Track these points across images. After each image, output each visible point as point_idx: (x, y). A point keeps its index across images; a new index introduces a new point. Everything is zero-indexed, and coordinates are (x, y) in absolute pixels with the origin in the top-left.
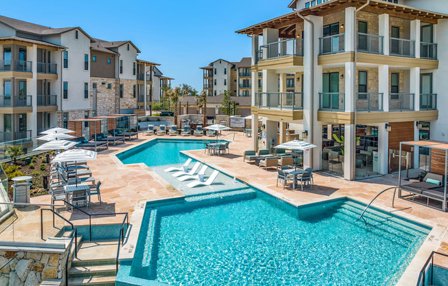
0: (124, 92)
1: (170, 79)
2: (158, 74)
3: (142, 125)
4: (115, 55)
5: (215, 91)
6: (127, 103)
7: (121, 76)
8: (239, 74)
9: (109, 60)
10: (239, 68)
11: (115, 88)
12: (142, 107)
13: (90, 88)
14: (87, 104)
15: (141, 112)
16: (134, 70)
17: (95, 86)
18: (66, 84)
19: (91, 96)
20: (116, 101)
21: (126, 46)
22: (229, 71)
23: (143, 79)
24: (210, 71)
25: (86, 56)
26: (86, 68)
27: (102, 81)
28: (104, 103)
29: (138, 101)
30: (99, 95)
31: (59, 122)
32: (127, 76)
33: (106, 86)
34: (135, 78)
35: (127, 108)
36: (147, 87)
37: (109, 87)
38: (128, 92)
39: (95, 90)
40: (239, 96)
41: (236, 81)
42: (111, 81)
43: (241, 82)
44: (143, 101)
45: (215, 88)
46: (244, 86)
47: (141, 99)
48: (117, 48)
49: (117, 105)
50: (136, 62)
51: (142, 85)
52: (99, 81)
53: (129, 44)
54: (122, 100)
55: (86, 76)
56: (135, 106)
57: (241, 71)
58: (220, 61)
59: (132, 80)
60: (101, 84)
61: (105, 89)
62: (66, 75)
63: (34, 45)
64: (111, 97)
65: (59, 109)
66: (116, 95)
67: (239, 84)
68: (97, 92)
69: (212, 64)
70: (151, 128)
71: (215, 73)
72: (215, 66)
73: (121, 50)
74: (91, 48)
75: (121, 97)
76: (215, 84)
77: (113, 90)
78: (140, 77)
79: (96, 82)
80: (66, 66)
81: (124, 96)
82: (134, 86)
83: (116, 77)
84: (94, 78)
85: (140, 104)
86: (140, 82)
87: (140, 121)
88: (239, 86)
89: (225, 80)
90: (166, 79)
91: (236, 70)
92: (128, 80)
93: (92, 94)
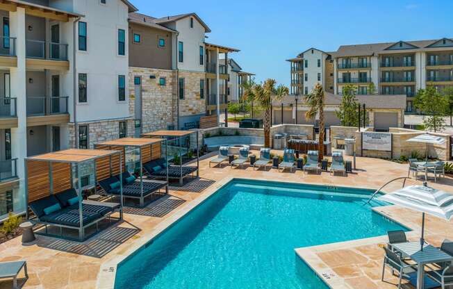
0: (186, 91)
1: (250, 75)
2: (236, 68)
3: (210, 143)
4: (171, 33)
5: (306, 88)
6: (191, 106)
7: (180, 66)
8: (338, 65)
9: (162, 42)
10: (338, 58)
11: (172, 84)
12: (214, 112)
13: (129, 85)
14: (124, 111)
15: (211, 119)
16: (201, 57)
17: (138, 81)
18: (83, 77)
19: (133, 96)
20: (173, 105)
21: (187, 20)
22: (323, 63)
23: (214, 72)
24: (299, 63)
25: (121, 32)
26: (122, 52)
27: (151, 74)
28: (154, 107)
29: (208, 103)
30: (145, 95)
31: (71, 142)
32: (191, 67)
33: (157, 80)
34: (202, 68)
35: (190, 114)
36: (220, 82)
37: (163, 82)
38: (192, 90)
39: (138, 87)
40: (338, 93)
41: (332, 75)
42: (166, 74)
43: (340, 76)
44: (214, 102)
45: (306, 84)
46: (344, 81)
47: (211, 100)
48: (174, 22)
49: (175, 110)
50: (204, 46)
51: (214, 80)
52: (145, 73)
53: (193, 18)
54: (182, 103)
55: (122, 65)
56: (203, 111)
57: (340, 62)
58: (312, 50)
59: (197, 73)
60: (148, 78)
61: (156, 86)
62: (82, 62)
63: (19, 9)
64: (165, 97)
65: (72, 120)
66: (173, 94)
67: (338, 79)
68: (142, 90)
69: (301, 55)
70: (224, 153)
71: (306, 66)
72: (305, 57)
73: (181, 27)
74: (129, 19)
75: (182, 97)
76: (306, 80)
77: (168, 87)
78: (211, 68)
79: (139, 74)
80: (83, 47)
81: (186, 96)
82: (202, 80)
83: (174, 67)
84: (136, 69)
85: (211, 107)
86: (211, 76)
87: (207, 136)
88: (338, 82)
89: (319, 74)
90: (246, 74)
91: (332, 61)
92: (191, 72)
93: (133, 93)
